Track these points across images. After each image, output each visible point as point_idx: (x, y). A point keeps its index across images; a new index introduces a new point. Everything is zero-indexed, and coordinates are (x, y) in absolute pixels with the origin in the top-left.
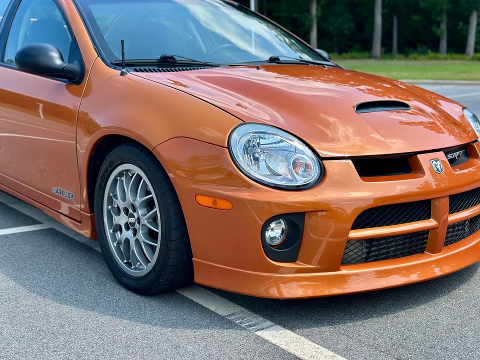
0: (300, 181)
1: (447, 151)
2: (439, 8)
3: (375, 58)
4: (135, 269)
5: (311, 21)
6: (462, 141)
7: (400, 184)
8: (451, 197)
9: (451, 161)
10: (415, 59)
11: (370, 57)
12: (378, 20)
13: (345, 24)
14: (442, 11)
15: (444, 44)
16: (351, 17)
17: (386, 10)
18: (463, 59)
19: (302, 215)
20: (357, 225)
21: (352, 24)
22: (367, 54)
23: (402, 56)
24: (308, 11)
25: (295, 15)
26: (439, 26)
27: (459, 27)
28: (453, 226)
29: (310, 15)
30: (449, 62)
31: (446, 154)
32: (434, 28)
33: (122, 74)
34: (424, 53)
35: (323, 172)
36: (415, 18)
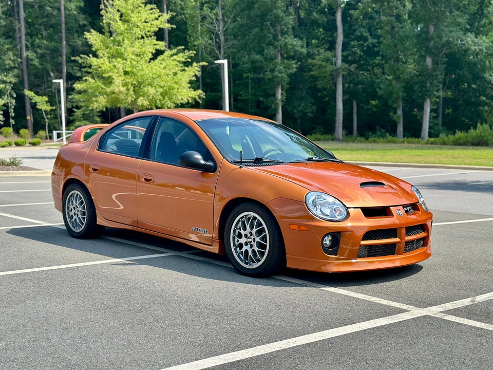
0: (338, 218)
1: (404, 206)
2: (395, 96)
3: (338, 140)
4: (250, 265)
5: (277, 104)
6: (410, 201)
7: (384, 220)
8: (407, 228)
9: (407, 211)
10: (374, 142)
11: (333, 140)
12: (340, 106)
13: (308, 108)
14: (398, 98)
15: (400, 129)
16: (313, 101)
17: (347, 97)
18: (418, 143)
19: (339, 233)
20: (364, 239)
21: (314, 108)
22: (330, 136)
23: (363, 139)
24: (274, 95)
25: (261, 99)
26: (395, 113)
27: (415, 113)
28: (408, 243)
29: (276, 99)
30: (406, 145)
31: (404, 208)
32: (391, 114)
33: (241, 167)
34: (383, 136)
35: (348, 214)
36: (373, 102)
